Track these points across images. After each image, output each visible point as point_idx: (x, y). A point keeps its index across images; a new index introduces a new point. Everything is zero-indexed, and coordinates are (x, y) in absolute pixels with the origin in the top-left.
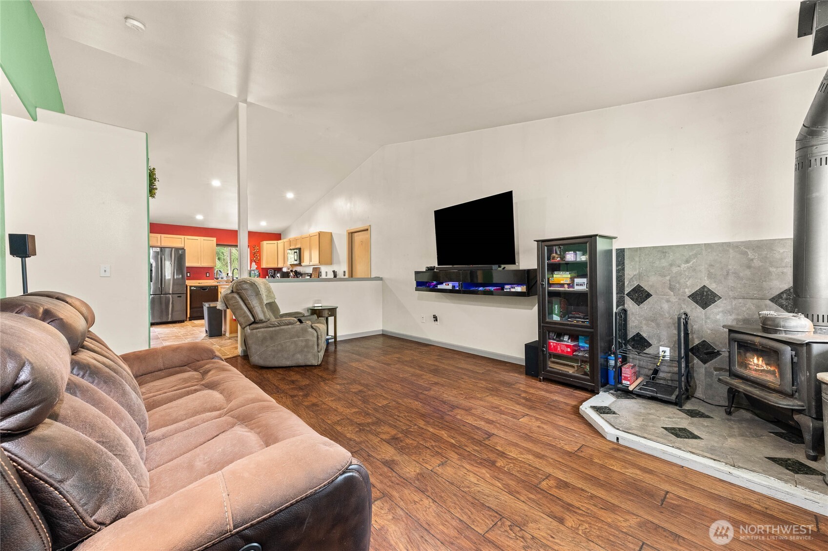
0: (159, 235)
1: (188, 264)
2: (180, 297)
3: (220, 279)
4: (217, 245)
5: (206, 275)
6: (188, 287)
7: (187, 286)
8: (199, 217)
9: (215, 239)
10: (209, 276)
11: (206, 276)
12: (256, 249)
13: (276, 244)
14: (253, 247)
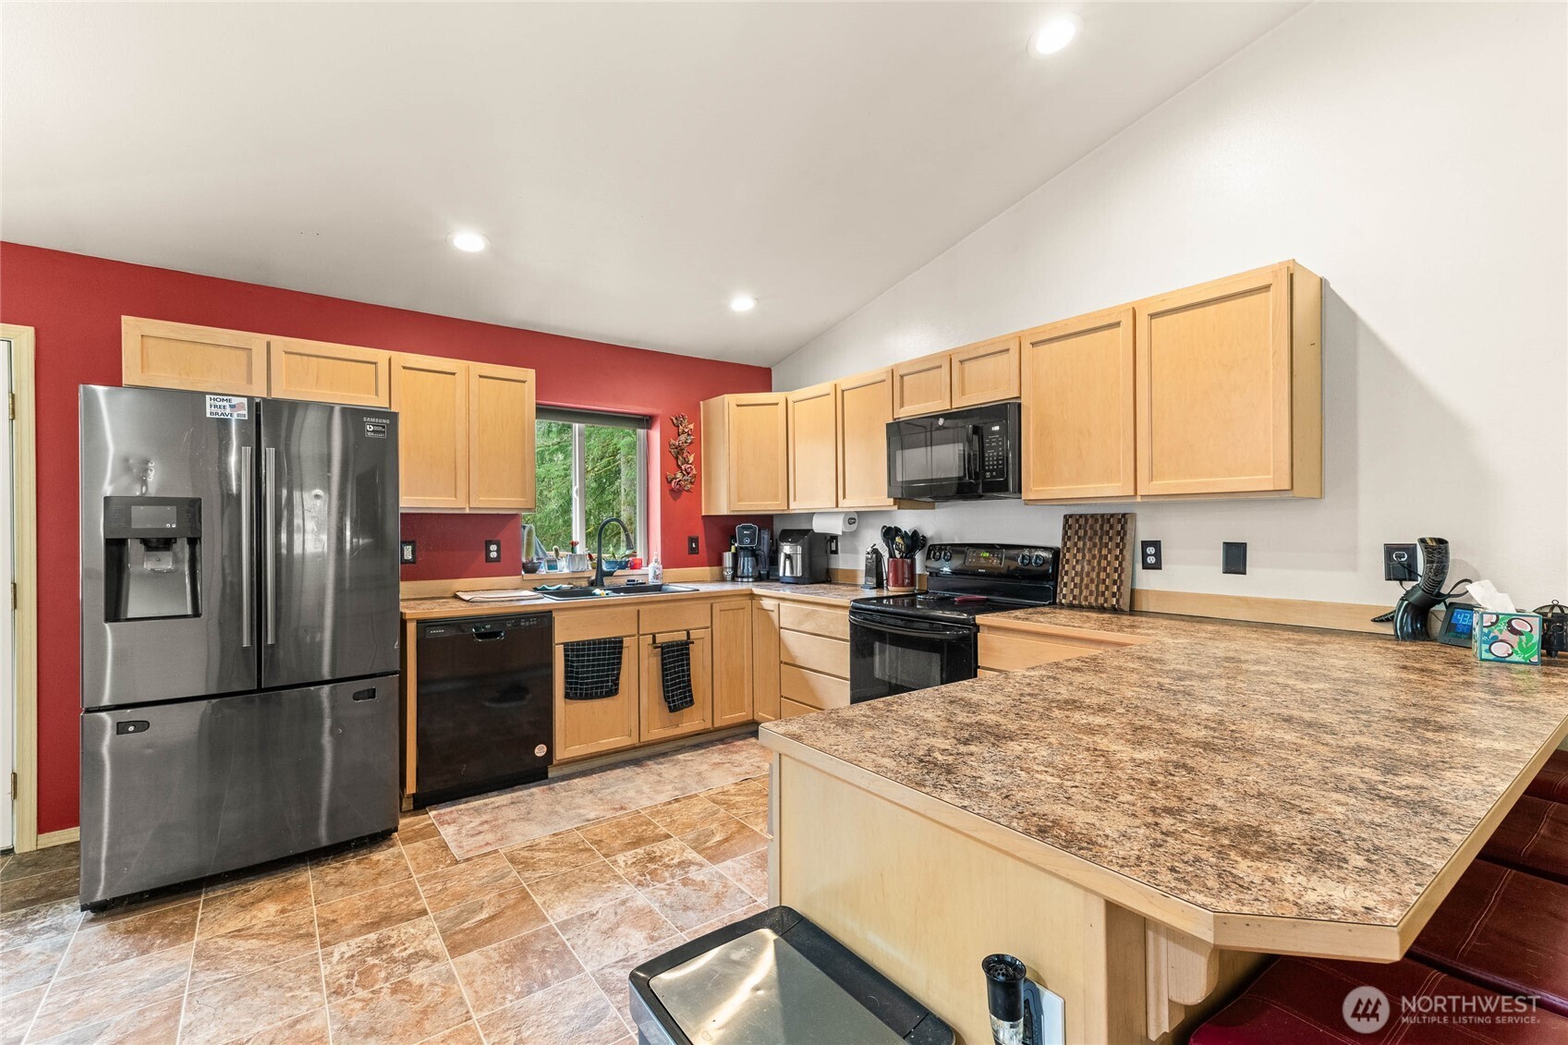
0: (257, 341)
1: (411, 499)
2: (371, 694)
3: (543, 570)
4: (542, 411)
5: (488, 551)
6: (411, 629)
7: (403, 623)
8: (468, 241)
9: (530, 374)
10: (497, 560)
11: (488, 559)
12: (683, 432)
13: (782, 405)
14: (675, 421)
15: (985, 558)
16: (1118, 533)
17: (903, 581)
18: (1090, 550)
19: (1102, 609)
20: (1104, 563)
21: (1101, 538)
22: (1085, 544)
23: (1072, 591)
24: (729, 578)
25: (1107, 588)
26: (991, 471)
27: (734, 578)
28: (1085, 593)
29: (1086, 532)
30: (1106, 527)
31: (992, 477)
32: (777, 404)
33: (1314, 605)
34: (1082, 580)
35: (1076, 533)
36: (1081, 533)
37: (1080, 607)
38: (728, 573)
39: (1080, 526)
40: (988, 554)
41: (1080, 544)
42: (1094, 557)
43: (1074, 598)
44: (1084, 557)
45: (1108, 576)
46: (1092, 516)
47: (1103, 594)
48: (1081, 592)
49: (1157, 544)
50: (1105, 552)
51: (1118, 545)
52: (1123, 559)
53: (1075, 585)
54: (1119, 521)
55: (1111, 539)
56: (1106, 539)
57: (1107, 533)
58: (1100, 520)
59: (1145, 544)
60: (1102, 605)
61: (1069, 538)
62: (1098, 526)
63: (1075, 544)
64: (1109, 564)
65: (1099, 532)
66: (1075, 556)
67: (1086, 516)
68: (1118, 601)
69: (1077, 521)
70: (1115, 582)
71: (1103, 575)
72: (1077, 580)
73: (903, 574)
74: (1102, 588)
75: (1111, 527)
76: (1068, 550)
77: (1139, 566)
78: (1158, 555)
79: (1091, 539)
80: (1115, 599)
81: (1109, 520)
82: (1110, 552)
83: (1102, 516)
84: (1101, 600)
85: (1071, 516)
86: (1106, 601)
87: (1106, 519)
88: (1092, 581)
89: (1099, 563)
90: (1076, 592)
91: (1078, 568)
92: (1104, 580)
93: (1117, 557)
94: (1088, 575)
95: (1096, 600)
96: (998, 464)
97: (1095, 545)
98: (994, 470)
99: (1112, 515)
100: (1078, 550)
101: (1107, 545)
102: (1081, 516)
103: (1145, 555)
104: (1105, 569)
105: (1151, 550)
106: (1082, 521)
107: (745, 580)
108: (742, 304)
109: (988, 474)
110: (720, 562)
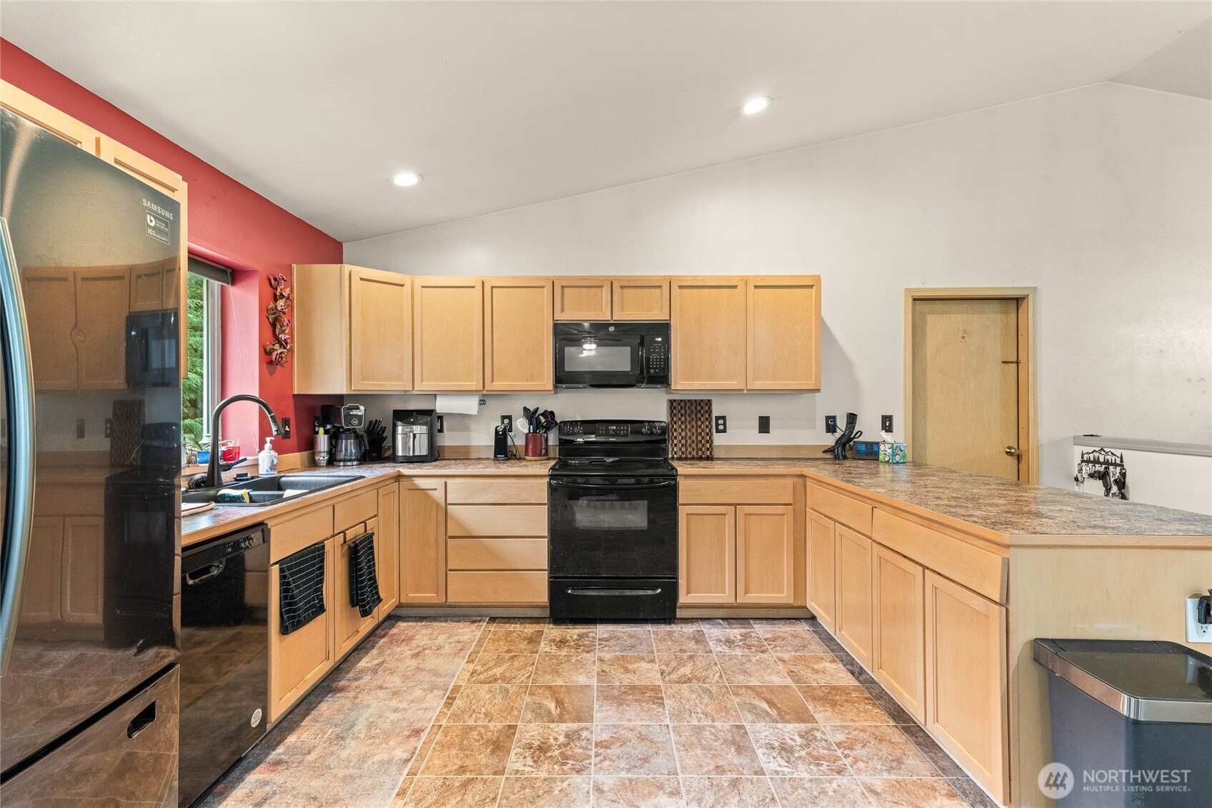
12: (282, 296)
13: (407, 288)
14: (273, 281)
15: (613, 430)
16: (707, 412)
17: (541, 452)
18: (690, 423)
19: (700, 459)
20: (699, 430)
21: (696, 415)
22: (686, 419)
23: (680, 449)
24: (324, 463)
25: (703, 445)
26: (655, 369)
27: (332, 461)
28: (689, 449)
29: (686, 411)
30: (699, 408)
31: (655, 372)
32: (402, 286)
33: (799, 447)
34: (686, 442)
35: (680, 412)
36: (683, 411)
37: (686, 459)
38: (322, 458)
39: (681, 407)
40: (615, 428)
41: (683, 419)
42: (693, 426)
43: (683, 453)
44: (686, 427)
45: (703, 438)
46: (689, 401)
47: (701, 449)
48: (687, 450)
49: (724, 418)
50: (699, 423)
51: (707, 419)
52: (711, 427)
53: (682, 445)
54: (707, 404)
55: (702, 415)
56: (699, 416)
57: (700, 412)
58: (694, 403)
59: (718, 418)
60: (701, 456)
61: (675, 415)
62: (693, 407)
63: (680, 419)
64: (703, 430)
65: (695, 411)
66: (680, 427)
67: (685, 401)
68: (711, 453)
69: (679, 404)
70: (708, 442)
71: (700, 438)
72: (683, 442)
73: (541, 445)
74: (700, 446)
75: (702, 408)
76: (675, 423)
77: (714, 431)
78: (724, 424)
79: (689, 416)
80: (709, 452)
81: (700, 404)
82: (702, 423)
83: (695, 401)
84: (700, 453)
85: (674, 401)
86: (703, 453)
87: (698, 403)
88: (693, 441)
89: (697, 430)
90: (683, 449)
91: (683, 434)
92: (701, 441)
93: (707, 426)
94: (690, 438)
95: (697, 453)
96: (660, 364)
97: (693, 419)
98: (657, 368)
99: (702, 401)
100: (682, 423)
101: (700, 419)
102: (681, 401)
103: (717, 425)
104: (701, 434)
105: (721, 422)
106: (683, 404)
107: (349, 463)
108: (406, 179)
109: (652, 370)
110: (310, 445)
